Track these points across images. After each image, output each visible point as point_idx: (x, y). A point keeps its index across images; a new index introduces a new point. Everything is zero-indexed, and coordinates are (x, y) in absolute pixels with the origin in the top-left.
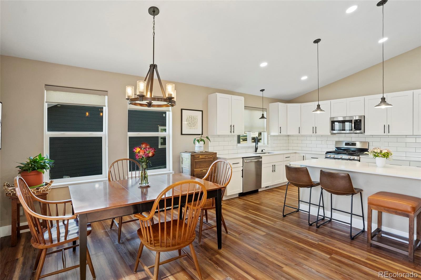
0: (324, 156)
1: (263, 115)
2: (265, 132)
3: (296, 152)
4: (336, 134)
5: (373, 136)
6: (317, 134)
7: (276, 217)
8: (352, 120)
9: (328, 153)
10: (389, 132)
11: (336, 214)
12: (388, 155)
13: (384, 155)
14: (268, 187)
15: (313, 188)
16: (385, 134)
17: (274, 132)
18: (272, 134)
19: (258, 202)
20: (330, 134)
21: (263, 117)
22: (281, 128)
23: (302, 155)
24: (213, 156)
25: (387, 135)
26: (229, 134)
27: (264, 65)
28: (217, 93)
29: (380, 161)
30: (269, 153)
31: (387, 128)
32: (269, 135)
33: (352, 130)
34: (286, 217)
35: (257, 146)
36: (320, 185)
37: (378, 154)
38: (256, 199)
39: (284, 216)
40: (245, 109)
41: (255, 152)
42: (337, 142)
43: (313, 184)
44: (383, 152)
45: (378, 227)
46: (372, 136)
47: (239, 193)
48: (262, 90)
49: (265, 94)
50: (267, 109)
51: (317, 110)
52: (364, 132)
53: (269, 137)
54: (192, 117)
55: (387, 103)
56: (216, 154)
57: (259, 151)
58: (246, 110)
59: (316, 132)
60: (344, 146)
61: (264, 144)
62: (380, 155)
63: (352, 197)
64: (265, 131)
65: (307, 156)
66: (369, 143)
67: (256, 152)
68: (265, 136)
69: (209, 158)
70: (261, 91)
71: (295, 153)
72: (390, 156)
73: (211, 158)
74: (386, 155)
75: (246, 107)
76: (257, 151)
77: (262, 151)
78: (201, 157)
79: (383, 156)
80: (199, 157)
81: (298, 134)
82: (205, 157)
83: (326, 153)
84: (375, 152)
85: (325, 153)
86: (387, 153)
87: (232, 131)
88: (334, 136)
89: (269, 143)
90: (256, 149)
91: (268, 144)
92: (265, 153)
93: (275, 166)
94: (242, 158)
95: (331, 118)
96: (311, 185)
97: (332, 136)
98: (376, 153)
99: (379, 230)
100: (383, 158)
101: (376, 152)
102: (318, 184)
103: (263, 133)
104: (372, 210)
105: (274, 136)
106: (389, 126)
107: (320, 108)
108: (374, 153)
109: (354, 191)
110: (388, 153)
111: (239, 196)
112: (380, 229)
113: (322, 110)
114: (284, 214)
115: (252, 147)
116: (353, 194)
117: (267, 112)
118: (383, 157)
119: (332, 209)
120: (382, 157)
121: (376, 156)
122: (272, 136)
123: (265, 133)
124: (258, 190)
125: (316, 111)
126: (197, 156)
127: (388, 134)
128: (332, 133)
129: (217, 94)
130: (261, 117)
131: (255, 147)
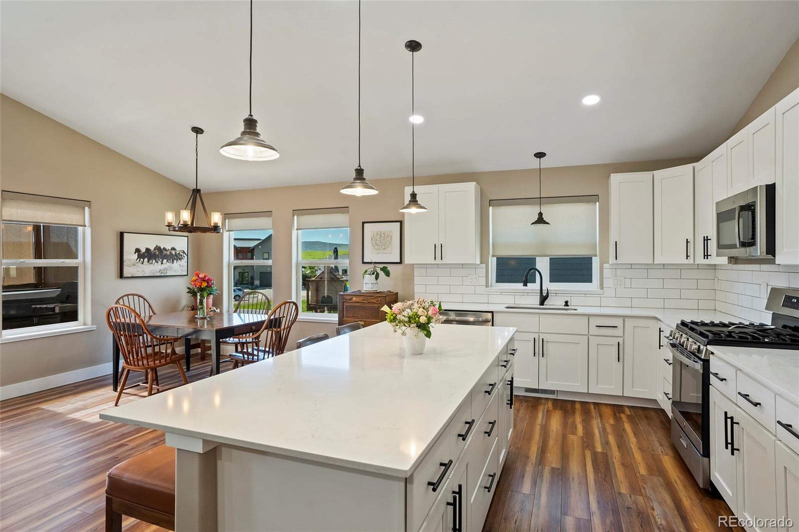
1: (540, 214)
21: (541, 220)
22: (616, 244)
24: (377, 301)
28: (406, 187)
41: (539, 305)
48: (540, 155)
50: (600, 196)
52: (774, 253)
54: (382, 234)
57: (553, 303)
64: (598, 254)
67: (544, 305)
69: (369, 303)
73: (375, 303)
76: (546, 304)
77: (565, 306)
78: (354, 299)
80: (351, 299)
82: (363, 300)
89: (605, 286)
90: (544, 298)
91: (602, 289)
93: (543, 341)
95: (717, 204)
117: (600, 202)
122: (618, 267)
123: (597, 258)
126: (349, 297)
129: (405, 190)
130: (537, 219)
131: (539, 292)
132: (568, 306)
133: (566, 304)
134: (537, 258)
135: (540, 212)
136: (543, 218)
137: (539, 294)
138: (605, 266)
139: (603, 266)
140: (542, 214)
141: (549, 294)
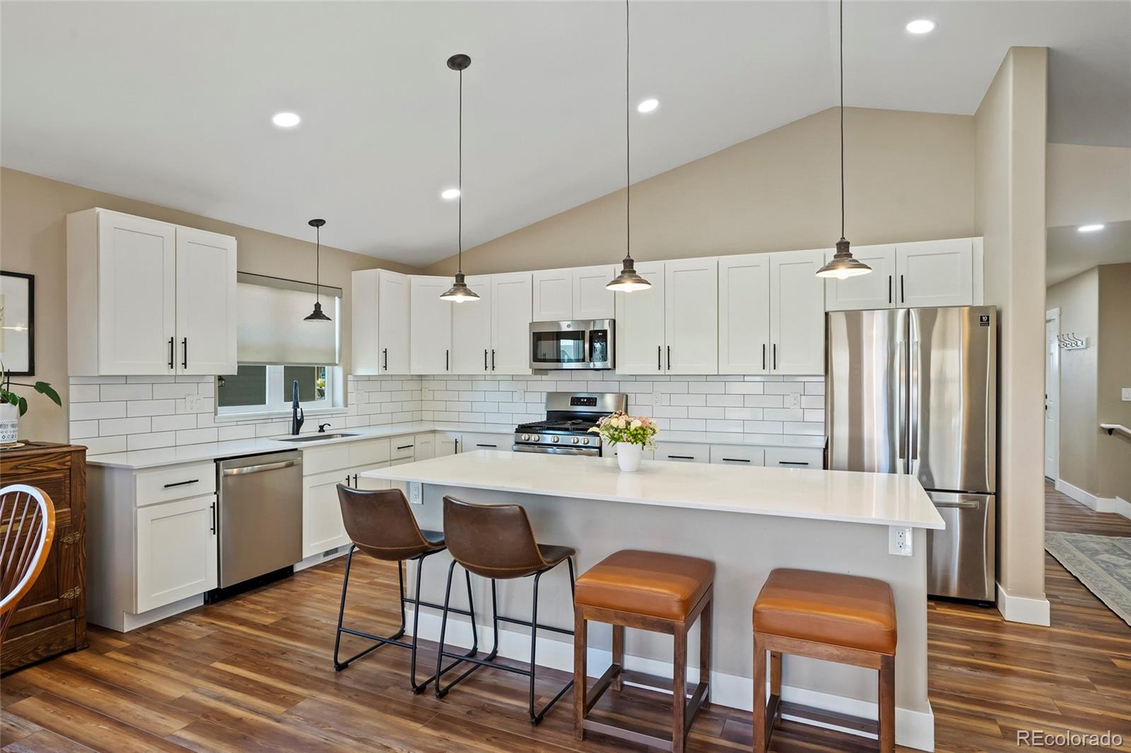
0: (512, 440)
1: (318, 306)
2: (336, 365)
3: (433, 429)
4: (549, 371)
5: (638, 378)
6: (496, 372)
7: (308, 676)
8: (583, 332)
9: (523, 429)
10: (669, 366)
11: (510, 632)
12: (644, 436)
13: (635, 436)
14: (336, 550)
15: (427, 559)
16: (661, 372)
17: (368, 367)
18: (361, 371)
19: (268, 621)
20: (530, 372)
21: (317, 314)
22: (386, 352)
23: (452, 437)
24: (61, 464)
25: (665, 375)
26: (166, 370)
27: (286, 120)
28: (98, 209)
29: (626, 452)
30: (343, 435)
31: (664, 355)
32: (349, 376)
33: (583, 360)
34: (345, 673)
35: (299, 415)
36: (447, 550)
37: (621, 432)
38: (267, 608)
39: (340, 667)
40: (238, 281)
41: (293, 434)
42: (552, 396)
43: (426, 546)
44: (632, 427)
45: (613, 662)
46: (634, 378)
47: (204, 593)
48: (317, 223)
49: (325, 236)
50: (344, 290)
51: (455, 290)
52: (615, 367)
53: (350, 384)
55: (637, 276)
56: (85, 450)
57: (308, 429)
58: (240, 284)
59: (493, 367)
60: (565, 406)
61: (333, 406)
62: (625, 436)
63: (537, 580)
64: (337, 362)
65: (467, 440)
66: (627, 396)
67: (298, 434)
68: (333, 380)
69: (41, 471)
70: (313, 225)
71: (434, 432)
72: (649, 438)
73: (55, 469)
74: (639, 436)
75: (244, 277)
76: (300, 431)
77: (320, 431)
79: (631, 438)
81: (445, 372)
83: (517, 431)
84: (612, 427)
85: (514, 430)
86: (642, 428)
87: (179, 358)
88: (544, 377)
89: (349, 403)
90: (298, 424)
91: (347, 406)
92: (330, 436)
93: (356, 478)
94: (216, 460)
95: (532, 324)
96: (422, 548)
97: (538, 377)
98: (616, 430)
99: (616, 671)
100: (632, 443)
101: (616, 426)
102: (440, 547)
103: (330, 367)
104: (586, 621)
105: (369, 378)
106: (669, 350)
107: (465, 285)
108: (612, 431)
109: (542, 563)
110: (644, 430)
111: (206, 602)
112: (619, 666)
113: (469, 293)
114: (341, 661)
115: (281, 417)
116: (539, 572)
117: (343, 298)
118: (633, 440)
119: (496, 618)
120: (631, 441)
121: (617, 440)
122: (360, 379)
123: (336, 367)
124: (291, 568)
125: (452, 293)
127: (668, 372)
128: (535, 369)
129: (98, 214)
130: (312, 313)
131: (292, 415)
132: (324, 431)
133: (322, 429)
134: (267, 367)
135: (318, 303)
136: (321, 312)
137: (292, 419)
138: (350, 377)
139: (347, 377)
140: (320, 305)
141: (305, 418)
